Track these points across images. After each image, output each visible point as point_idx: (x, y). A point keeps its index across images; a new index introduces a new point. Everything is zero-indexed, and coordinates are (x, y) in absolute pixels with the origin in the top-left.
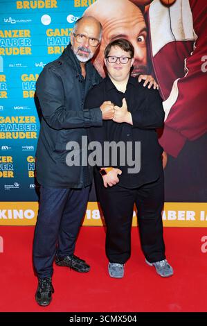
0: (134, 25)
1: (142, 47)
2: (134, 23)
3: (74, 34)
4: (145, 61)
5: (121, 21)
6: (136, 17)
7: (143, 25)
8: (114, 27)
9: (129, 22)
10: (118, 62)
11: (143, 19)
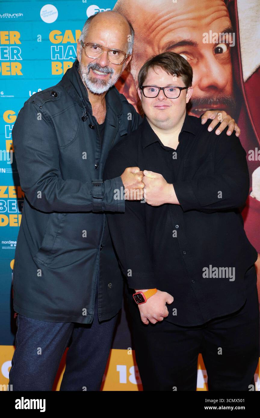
0: (209, 24)
1: (223, 63)
2: (208, 20)
3: (82, 43)
4: (228, 88)
5: (185, 17)
6: (212, 9)
7: (226, 23)
8: (172, 27)
9: (200, 18)
10: (161, 96)
11: (225, 13)
